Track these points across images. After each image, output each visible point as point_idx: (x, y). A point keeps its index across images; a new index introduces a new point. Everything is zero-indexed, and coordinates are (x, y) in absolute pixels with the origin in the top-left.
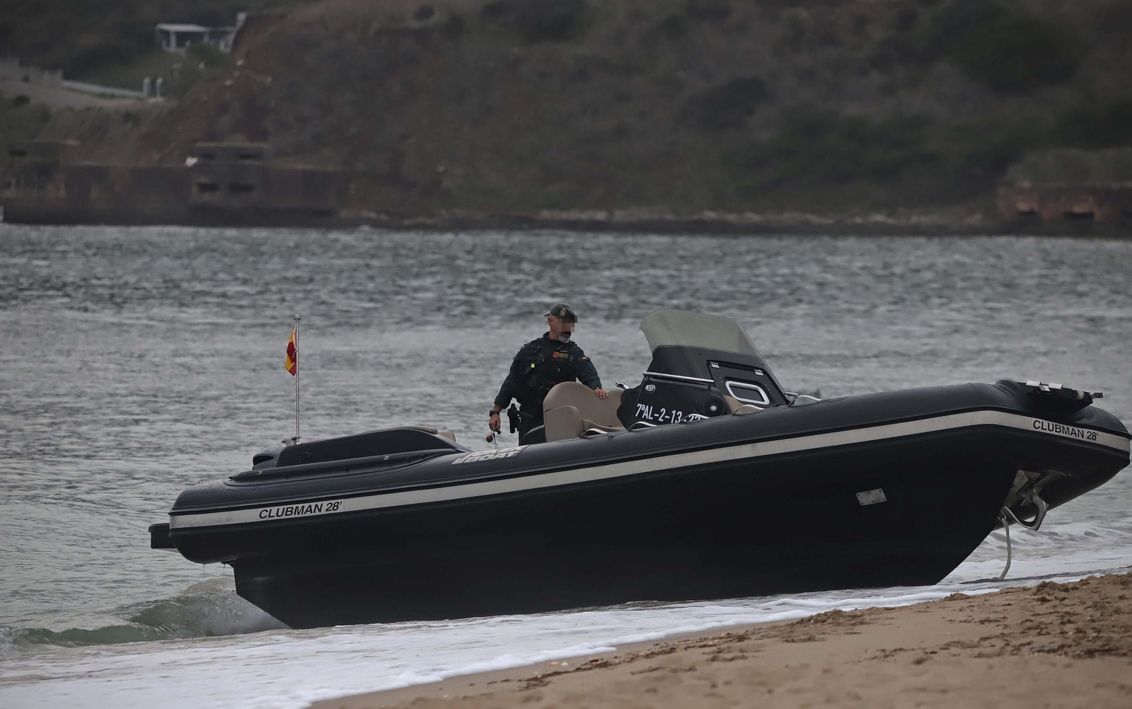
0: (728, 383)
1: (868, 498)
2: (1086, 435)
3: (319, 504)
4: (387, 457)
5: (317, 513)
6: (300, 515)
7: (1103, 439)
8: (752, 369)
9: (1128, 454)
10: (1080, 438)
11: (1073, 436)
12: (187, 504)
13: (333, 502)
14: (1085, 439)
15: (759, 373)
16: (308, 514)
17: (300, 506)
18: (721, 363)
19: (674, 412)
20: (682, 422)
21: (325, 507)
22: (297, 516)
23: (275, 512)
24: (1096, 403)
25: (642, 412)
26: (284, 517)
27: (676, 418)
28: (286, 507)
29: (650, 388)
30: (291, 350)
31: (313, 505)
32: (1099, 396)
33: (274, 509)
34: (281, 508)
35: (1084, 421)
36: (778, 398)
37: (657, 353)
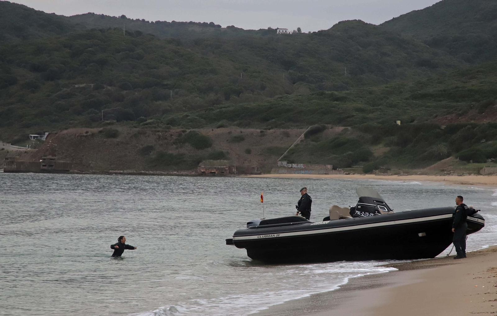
0: (378, 206)
1: (420, 235)
2: (476, 220)
3: (274, 234)
4: (292, 223)
5: (273, 237)
6: (269, 237)
7: (480, 221)
8: (382, 202)
9: (484, 224)
10: (475, 220)
11: (474, 220)
12: (237, 234)
13: (278, 234)
14: (476, 221)
15: (384, 203)
16: (271, 237)
17: (269, 235)
18: (376, 201)
19: (366, 213)
20: (368, 216)
21: (276, 235)
22: (268, 237)
23: (262, 237)
24: (479, 213)
25: (357, 213)
26: (264, 238)
27: (367, 214)
28: (265, 235)
29: (359, 207)
30: (262, 197)
31: (272, 235)
32: (480, 210)
33: (262, 236)
34: (264, 235)
35: (475, 216)
36: (389, 210)
37: (360, 198)
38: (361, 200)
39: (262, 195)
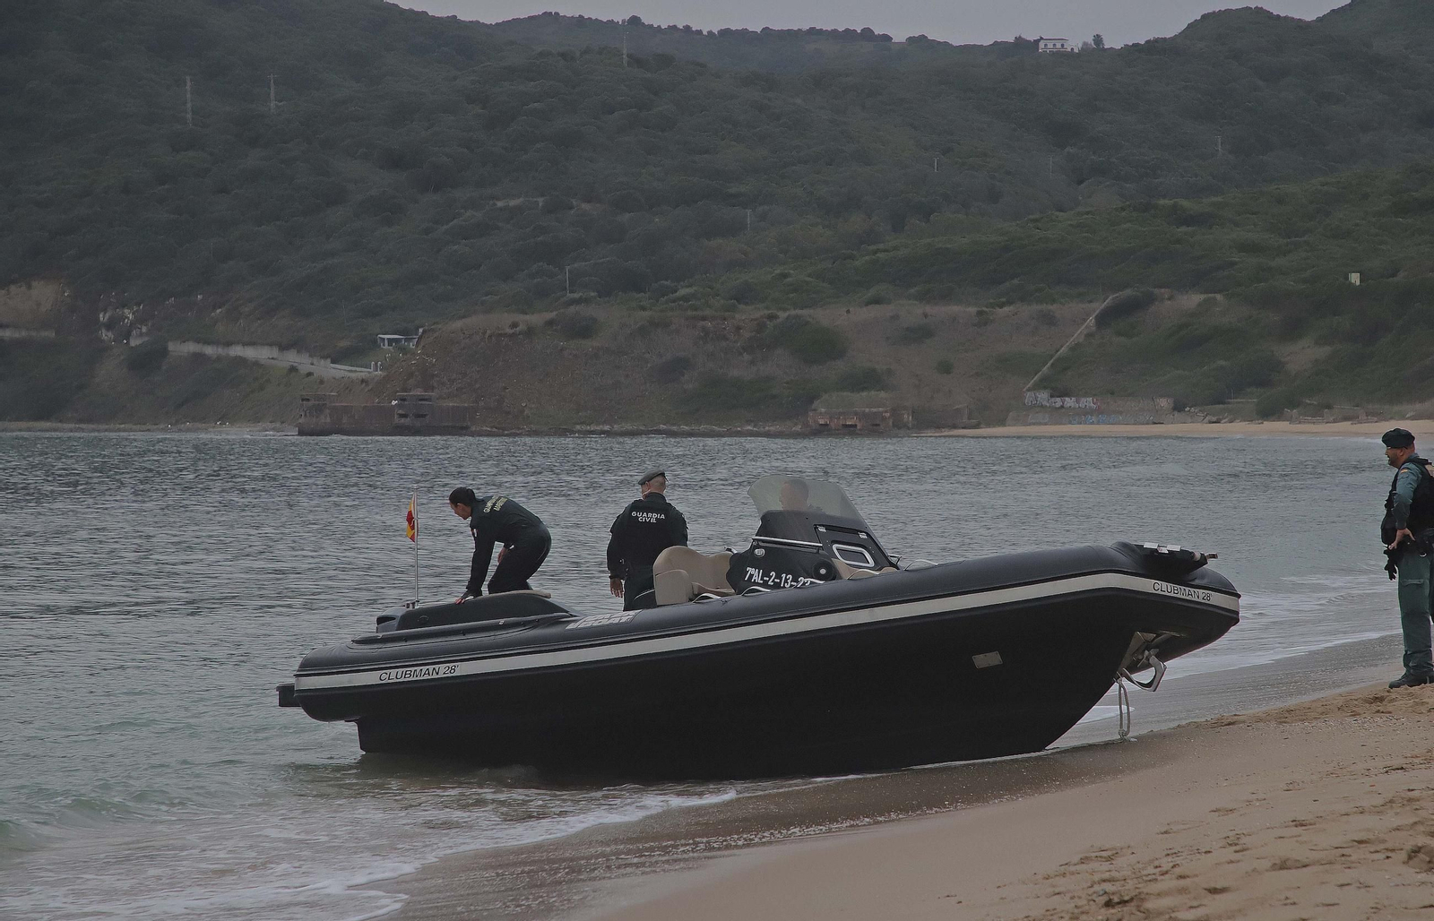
0: (835, 547)
1: (984, 661)
2: (1201, 596)
3: (437, 667)
4: (502, 622)
5: (435, 676)
6: (418, 678)
7: (1217, 599)
8: (856, 532)
9: (1237, 613)
10: (1196, 599)
11: (1189, 598)
12: (311, 666)
13: (450, 665)
14: (1201, 600)
15: (863, 536)
16: (426, 677)
17: (418, 668)
18: (827, 527)
19: (784, 575)
20: (791, 586)
21: (443, 671)
22: (415, 679)
23: (394, 676)
24: (1211, 565)
25: (751, 576)
26: (403, 679)
27: (786, 581)
28: (404, 670)
29: (759, 552)
30: (410, 518)
31: (431, 667)
32: (1214, 556)
33: (393, 672)
34: (400, 671)
35: (1197, 582)
36: (882, 560)
37: (763, 519)
38: (769, 524)
39: (410, 513)
